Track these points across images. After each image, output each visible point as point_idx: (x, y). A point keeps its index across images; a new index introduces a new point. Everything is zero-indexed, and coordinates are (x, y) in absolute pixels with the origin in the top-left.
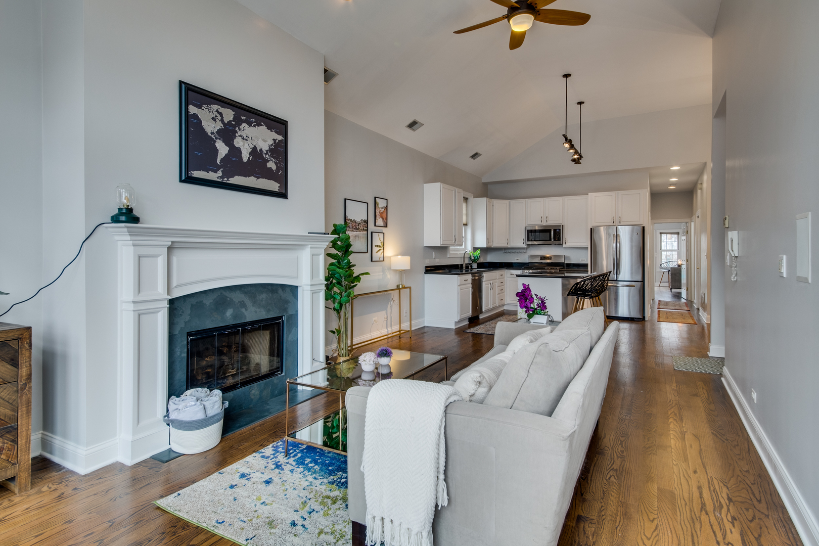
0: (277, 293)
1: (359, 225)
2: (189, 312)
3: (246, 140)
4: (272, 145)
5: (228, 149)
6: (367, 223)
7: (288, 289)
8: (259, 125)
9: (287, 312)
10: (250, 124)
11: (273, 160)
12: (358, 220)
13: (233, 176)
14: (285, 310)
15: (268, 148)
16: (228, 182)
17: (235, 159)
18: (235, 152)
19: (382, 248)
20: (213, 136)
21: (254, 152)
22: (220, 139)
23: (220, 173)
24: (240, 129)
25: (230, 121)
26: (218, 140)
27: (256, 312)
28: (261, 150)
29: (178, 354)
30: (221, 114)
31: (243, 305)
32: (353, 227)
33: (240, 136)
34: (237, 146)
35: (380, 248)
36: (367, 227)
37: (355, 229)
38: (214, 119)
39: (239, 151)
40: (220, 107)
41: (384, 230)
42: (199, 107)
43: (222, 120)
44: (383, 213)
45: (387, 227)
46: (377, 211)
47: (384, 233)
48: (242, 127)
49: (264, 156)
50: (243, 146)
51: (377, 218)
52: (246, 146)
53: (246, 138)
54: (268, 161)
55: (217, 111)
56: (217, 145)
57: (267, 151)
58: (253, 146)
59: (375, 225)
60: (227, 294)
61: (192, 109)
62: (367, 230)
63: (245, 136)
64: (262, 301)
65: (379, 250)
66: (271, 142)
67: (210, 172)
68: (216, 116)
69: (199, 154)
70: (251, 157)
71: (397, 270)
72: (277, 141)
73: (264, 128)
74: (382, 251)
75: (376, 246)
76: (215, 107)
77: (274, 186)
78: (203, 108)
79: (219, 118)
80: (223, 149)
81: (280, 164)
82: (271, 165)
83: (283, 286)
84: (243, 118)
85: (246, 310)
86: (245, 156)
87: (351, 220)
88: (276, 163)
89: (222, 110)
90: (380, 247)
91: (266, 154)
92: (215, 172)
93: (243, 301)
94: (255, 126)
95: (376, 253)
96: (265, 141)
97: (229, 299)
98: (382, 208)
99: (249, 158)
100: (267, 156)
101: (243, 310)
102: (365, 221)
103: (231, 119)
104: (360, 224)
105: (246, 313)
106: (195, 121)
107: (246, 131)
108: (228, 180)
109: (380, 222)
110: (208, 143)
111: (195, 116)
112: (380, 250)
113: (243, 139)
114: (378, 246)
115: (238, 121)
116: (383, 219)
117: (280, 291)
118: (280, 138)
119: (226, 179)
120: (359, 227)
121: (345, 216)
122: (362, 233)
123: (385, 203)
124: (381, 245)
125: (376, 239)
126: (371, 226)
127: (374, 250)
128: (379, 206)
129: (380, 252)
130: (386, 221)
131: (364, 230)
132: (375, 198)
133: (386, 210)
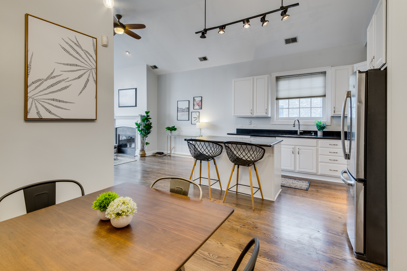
6: (189, 108)
12: (184, 108)
19: (198, 119)
32: (181, 111)
35: (196, 119)
44: (199, 103)
45: (201, 109)
47: (199, 112)
51: (195, 106)
59: (194, 109)
61: (120, 94)
62: (189, 111)
74: (198, 120)
75: (194, 118)
90: (197, 118)
95: (194, 121)
98: (198, 101)
102: (187, 108)
109: (197, 107)
112: (197, 119)
114: (195, 118)
116: (199, 106)
120: (185, 110)
121: (178, 107)
122: (186, 113)
123: (200, 99)
124: (197, 117)
125: (194, 115)
126: (191, 109)
127: (193, 119)
128: (196, 100)
129: (197, 120)
130: (201, 106)
131: (187, 111)
132: (194, 97)
133: (201, 102)
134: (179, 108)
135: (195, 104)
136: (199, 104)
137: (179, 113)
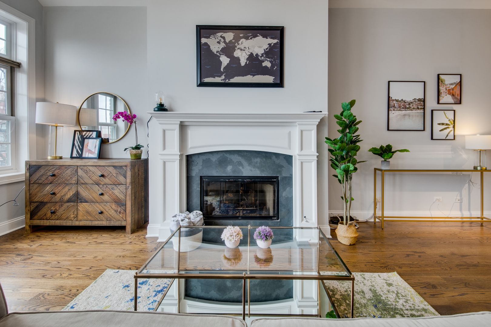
0: (271, 158)
1: (409, 105)
2: (201, 164)
3: (244, 50)
4: (267, 49)
5: (229, 59)
6: (424, 101)
7: (281, 157)
8: (256, 36)
9: (281, 174)
10: (247, 38)
11: (268, 59)
13: (233, 77)
14: (280, 172)
15: (263, 52)
16: (229, 82)
17: (234, 66)
18: (235, 61)
19: (452, 126)
20: (218, 54)
21: (251, 57)
22: (223, 55)
23: (223, 77)
24: (238, 44)
25: (231, 40)
26: (222, 56)
27: (251, 170)
28: (257, 55)
29: (195, 188)
30: (224, 38)
31: (240, 164)
32: (400, 107)
33: (239, 49)
34: (236, 56)
35: (447, 126)
36: (424, 105)
37: (404, 108)
38: (219, 43)
39: (238, 59)
40: (223, 33)
41: (455, 107)
42: (208, 37)
43: (225, 42)
44: (453, 89)
45: (461, 104)
46: (441, 88)
47: (454, 111)
48: (240, 42)
49: (260, 58)
50: (241, 55)
51: (442, 95)
52: (244, 54)
53: (244, 49)
54: (263, 61)
55: (221, 37)
56: (221, 59)
57: (262, 54)
58: (250, 53)
59: (438, 103)
60: (227, 155)
61: (204, 40)
62: (424, 109)
63: (243, 48)
64: (256, 163)
65: (446, 128)
66: (267, 46)
67: (216, 77)
68: (220, 40)
69: (208, 67)
70: (248, 62)
71: (474, 150)
72: (272, 45)
73: (261, 37)
74: (451, 128)
75: (439, 124)
76: (219, 34)
77: (269, 79)
78: (211, 37)
79: (222, 40)
80: (225, 60)
81: (275, 62)
82: (267, 64)
83: (277, 155)
84: (241, 35)
85: (243, 168)
86: (243, 62)
87: (397, 101)
88: (270, 62)
89: (224, 35)
90: (447, 124)
91: (261, 57)
92: (220, 76)
93: (240, 162)
94: (251, 38)
95: (440, 130)
96: (260, 47)
97: (229, 159)
98: (452, 84)
99: (246, 63)
100: (262, 58)
101: (241, 168)
102: (419, 100)
103: (232, 39)
104: (412, 103)
105: (243, 170)
106: (206, 47)
107: (244, 44)
108: (229, 81)
109: (446, 98)
110: (215, 59)
111: (206, 44)
112: (448, 128)
113: (241, 50)
114: (443, 124)
115: (237, 39)
116: (453, 95)
117: (274, 157)
118: (275, 41)
119: (227, 80)
120: (411, 105)
121: (389, 97)
122: (414, 111)
123: (457, 79)
124: (448, 123)
125: (440, 117)
126: (431, 103)
127: (437, 128)
128: (446, 83)
129: (448, 130)
130: (459, 97)
131: (418, 108)
132: (438, 75)
133: (458, 87)
134: (393, 100)
135: (441, 91)
136: (455, 91)
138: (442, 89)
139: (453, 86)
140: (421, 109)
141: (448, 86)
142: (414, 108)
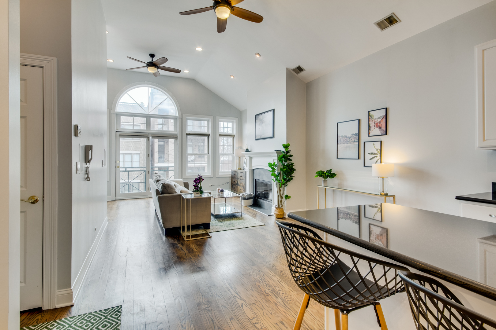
1: (349, 139)
2: (255, 174)
6: (359, 135)
12: (349, 135)
16: (261, 138)
19: (379, 155)
29: (254, 184)
32: (343, 141)
35: (375, 156)
36: (359, 139)
37: (346, 142)
41: (382, 138)
44: (380, 122)
45: (386, 134)
46: (370, 123)
47: (381, 142)
51: (372, 128)
59: (369, 136)
62: (359, 141)
65: (374, 157)
74: (379, 158)
75: (369, 154)
78: (258, 119)
85: (264, 176)
90: (375, 154)
95: (370, 159)
98: (379, 118)
102: (355, 135)
104: (351, 137)
105: (264, 178)
109: (375, 131)
112: (376, 157)
114: (372, 154)
116: (380, 128)
120: (350, 140)
121: (338, 134)
122: (352, 144)
123: (383, 112)
124: (376, 152)
125: (371, 148)
126: (364, 137)
127: (368, 157)
128: (375, 117)
129: (376, 159)
130: (385, 129)
131: (355, 141)
132: (369, 112)
133: (384, 119)
135: (371, 125)
136: (381, 123)
137: (340, 145)
138: (372, 123)
139: (380, 120)
140: (357, 141)
141: (376, 120)
142: (352, 142)
